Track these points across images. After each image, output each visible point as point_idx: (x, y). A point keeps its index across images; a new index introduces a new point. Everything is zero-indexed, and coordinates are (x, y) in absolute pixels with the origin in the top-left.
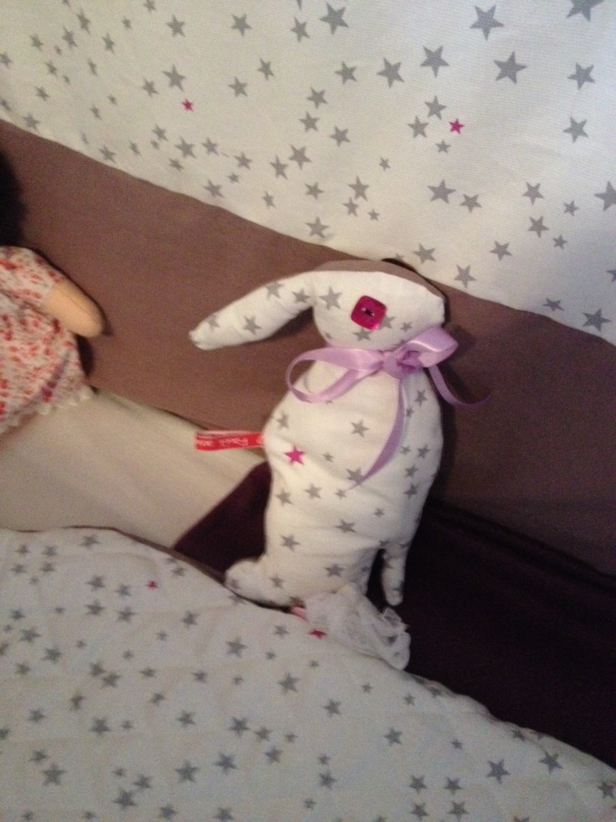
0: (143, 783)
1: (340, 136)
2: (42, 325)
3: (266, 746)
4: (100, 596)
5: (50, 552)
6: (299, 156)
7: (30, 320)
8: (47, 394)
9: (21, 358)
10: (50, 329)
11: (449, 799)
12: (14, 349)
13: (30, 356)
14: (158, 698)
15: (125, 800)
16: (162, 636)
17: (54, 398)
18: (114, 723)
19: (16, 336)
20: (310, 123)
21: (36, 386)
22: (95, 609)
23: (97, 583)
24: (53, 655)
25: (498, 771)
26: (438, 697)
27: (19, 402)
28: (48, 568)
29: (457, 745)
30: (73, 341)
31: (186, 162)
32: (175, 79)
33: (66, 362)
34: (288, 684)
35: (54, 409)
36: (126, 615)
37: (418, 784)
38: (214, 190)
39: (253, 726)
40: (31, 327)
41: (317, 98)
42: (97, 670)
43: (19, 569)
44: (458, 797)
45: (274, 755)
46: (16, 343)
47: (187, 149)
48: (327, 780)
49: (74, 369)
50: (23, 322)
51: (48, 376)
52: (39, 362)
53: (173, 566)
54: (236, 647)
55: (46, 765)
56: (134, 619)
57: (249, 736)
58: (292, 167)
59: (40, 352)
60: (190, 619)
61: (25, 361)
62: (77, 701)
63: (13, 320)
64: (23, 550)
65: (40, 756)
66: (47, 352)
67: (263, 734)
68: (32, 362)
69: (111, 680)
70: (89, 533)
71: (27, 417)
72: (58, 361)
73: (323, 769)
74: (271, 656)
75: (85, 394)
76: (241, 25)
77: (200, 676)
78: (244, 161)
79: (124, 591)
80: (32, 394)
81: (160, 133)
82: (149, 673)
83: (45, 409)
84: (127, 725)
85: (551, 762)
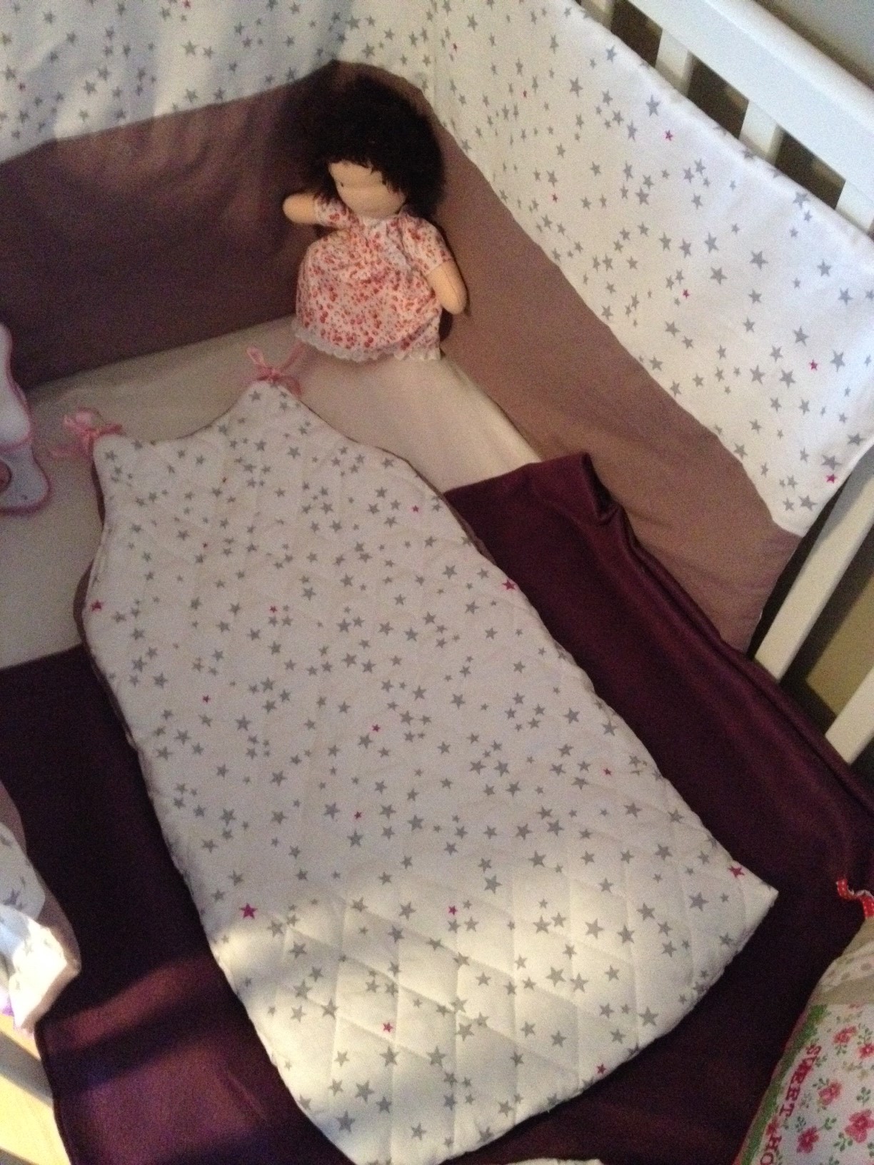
0: (358, 622)
1: (633, 264)
2: (423, 288)
3: (440, 636)
4: (380, 503)
5: (360, 459)
6: (608, 262)
7: (415, 281)
8: (405, 344)
9: (398, 308)
10: (427, 293)
11: (532, 715)
12: (395, 298)
13: (404, 309)
14: (388, 580)
15: (344, 626)
16: (408, 544)
17: (409, 349)
18: (356, 583)
19: (400, 288)
20: (618, 247)
21: (401, 334)
22: (374, 510)
23: (381, 493)
24: (337, 527)
25: (572, 716)
26: (562, 660)
27: (384, 343)
28: (354, 469)
29: (556, 690)
30: (440, 311)
31: (546, 229)
32: (553, 179)
33: (429, 324)
34: (471, 608)
35: (406, 357)
36: (391, 522)
37: (519, 699)
38: (557, 256)
39: (438, 621)
40: (414, 286)
41: (625, 235)
42: (359, 547)
43: (336, 462)
44: (538, 717)
45: (441, 643)
46: (399, 294)
47: (548, 223)
48: (465, 671)
49: (432, 332)
50: (410, 281)
51: (411, 331)
52: (409, 316)
53: (435, 503)
54: (450, 571)
55: (307, 586)
56: (394, 526)
57: (432, 626)
58: (603, 267)
59: (414, 308)
60: (430, 542)
61: (399, 311)
62: (339, 560)
63: (403, 277)
64: (344, 451)
65: (305, 580)
66: (418, 311)
67: (441, 629)
68: (404, 315)
69: (365, 557)
70: (390, 457)
71: (385, 356)
72: (423, 322)
73: (467, 665)
74: (469, 586)
75: (434, 354)
76: (596, 169)
77: (420, 580)
78: (578, 247)
79: (395, 505)
80: (394, 341)
81: (536, 205)
82: (390, 563)
83: (400, 355)
84: (363, 587)
85: (609, 729)
